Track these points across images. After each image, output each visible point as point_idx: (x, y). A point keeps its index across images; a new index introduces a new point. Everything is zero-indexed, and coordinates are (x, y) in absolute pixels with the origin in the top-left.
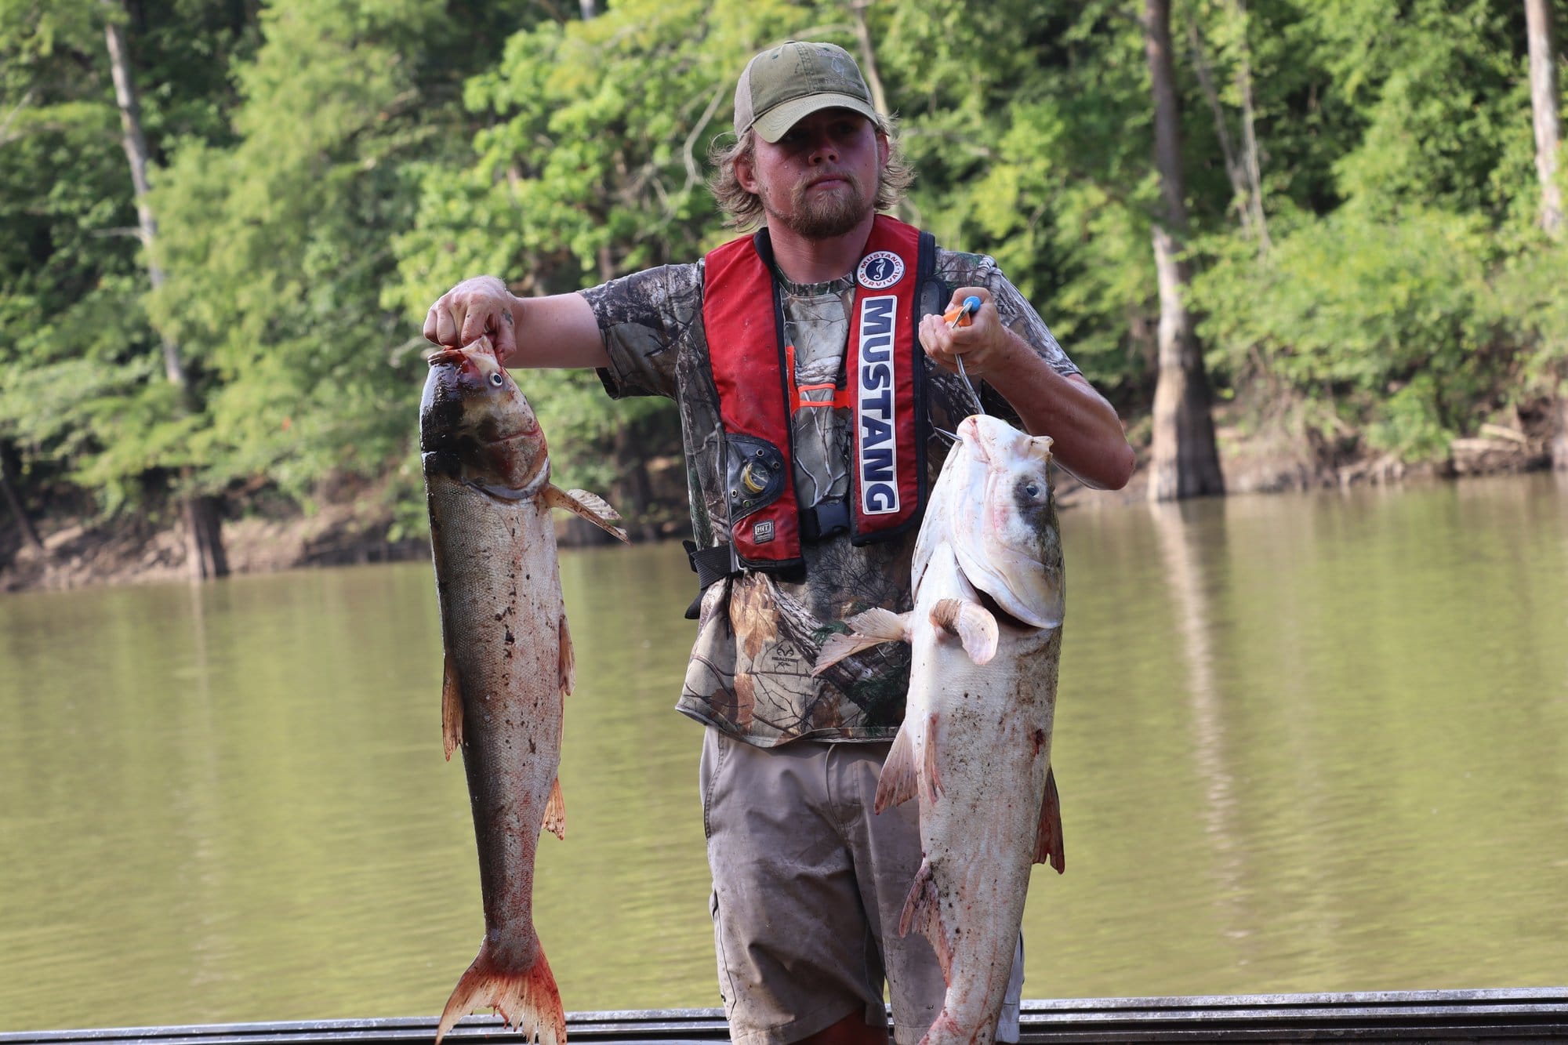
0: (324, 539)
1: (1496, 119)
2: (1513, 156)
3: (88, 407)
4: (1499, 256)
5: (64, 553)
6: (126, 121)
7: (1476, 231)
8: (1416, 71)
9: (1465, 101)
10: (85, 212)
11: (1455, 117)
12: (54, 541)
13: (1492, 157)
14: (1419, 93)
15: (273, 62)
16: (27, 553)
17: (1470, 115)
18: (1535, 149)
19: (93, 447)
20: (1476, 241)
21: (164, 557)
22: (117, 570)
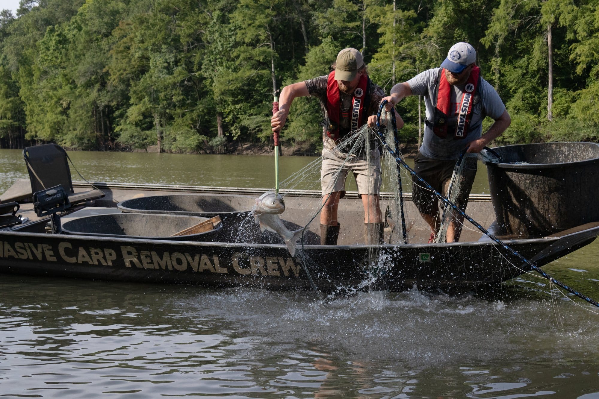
0: (296, 151)
1: (539, 98)
2: (542, 105)
3: (261, 124)
4: (540, 122)
5: (247, 149)
6: (273, 74)
7: (536, 118)
8: (525, 88)
9: (533, 94)
10: (262, 90)
11: (531, 97)
12: (245, 146)
13: (539, 105)
14: (525, 92)
15: (308, 66)
16: (240, 148)
17: (534, 97)
18: (547, 104)
19: (261, 131)
20: (536, 119)
21: (266, 151)
22: (257, 153)
